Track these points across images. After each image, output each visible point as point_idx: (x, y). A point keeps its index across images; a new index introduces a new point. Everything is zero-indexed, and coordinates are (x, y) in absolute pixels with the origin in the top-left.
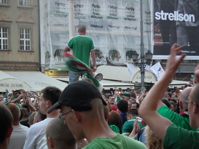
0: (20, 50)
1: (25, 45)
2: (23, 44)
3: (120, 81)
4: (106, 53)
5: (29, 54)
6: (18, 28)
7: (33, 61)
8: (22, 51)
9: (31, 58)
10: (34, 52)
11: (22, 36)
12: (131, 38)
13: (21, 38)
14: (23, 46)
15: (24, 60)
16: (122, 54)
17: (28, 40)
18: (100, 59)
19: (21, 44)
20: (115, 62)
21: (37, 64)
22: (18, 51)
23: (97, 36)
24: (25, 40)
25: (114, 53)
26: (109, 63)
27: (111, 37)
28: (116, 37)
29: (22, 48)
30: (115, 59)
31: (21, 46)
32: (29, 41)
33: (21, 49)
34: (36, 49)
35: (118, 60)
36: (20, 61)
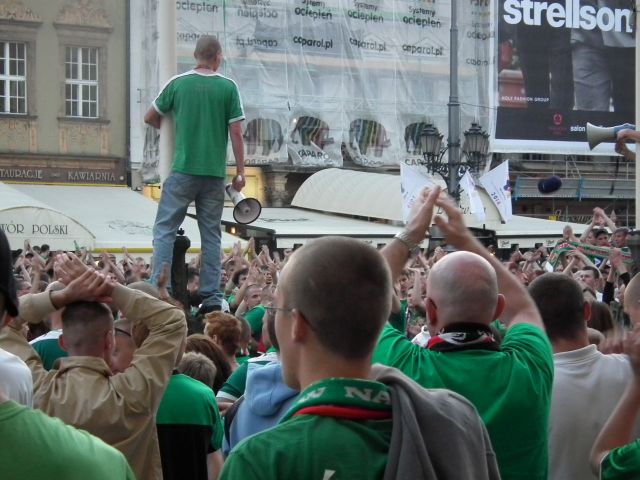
0: (63, 114)
1: (80, 101)
2: (75, 97)
3: (386, 222)
4: (339, 131)
5: (92, 129)
6: (60, 44)
7: (104, 152)
8: (70, 119)
9: (100, 143)
10: (108, 122)
11: (71, 72)
12: (422, 82)
13: (68, 76)
14: (75, 104)
15: (77, 149)
16: (394, 131)
17: (90, 83)
18: (322, 148)
19: (68, 96)
20: (370, 157)
21: (117, 160)
22: (59, 119)
23: (314, 75)
24: (80, 82)
25: (368, 131)
26: (350, 163)
27: (357, 79)
28: (375, 78)
29: (70, 108)
30: (371, 150)
31: (68, 104)
32: (93, 88)
33: (68, 113)
34: (115, 113)
35: (379, 153)
36: (64, 150)
